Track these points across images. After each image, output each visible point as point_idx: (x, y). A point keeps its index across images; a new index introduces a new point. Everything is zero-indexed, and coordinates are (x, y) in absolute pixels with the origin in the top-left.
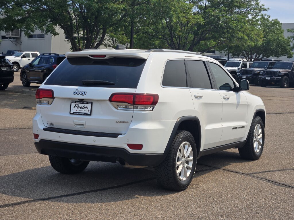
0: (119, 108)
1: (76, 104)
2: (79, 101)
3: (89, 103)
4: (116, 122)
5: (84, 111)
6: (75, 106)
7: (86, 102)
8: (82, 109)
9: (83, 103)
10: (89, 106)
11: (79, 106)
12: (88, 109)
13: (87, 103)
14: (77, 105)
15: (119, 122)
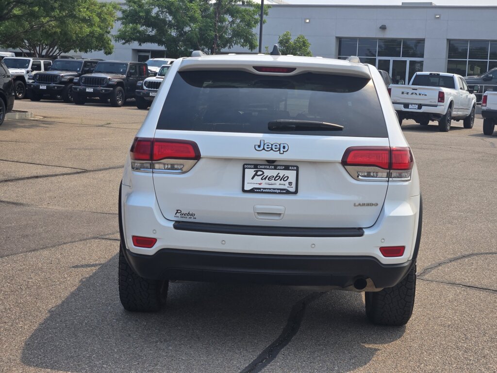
0: (360, 177)
1: (257, 172)
2: (267, 164)
3: (290, 168)
4: (355, 205)
5: (278, 184)
6: (256, 175)
7: (282, 166)
8: (273, 181)
9: (275, 169)
10: (291, 174)
11: (266, 174)
12: (289, 180)
13: (287, 168)
14: (259, 173)
15: (360, 205)
